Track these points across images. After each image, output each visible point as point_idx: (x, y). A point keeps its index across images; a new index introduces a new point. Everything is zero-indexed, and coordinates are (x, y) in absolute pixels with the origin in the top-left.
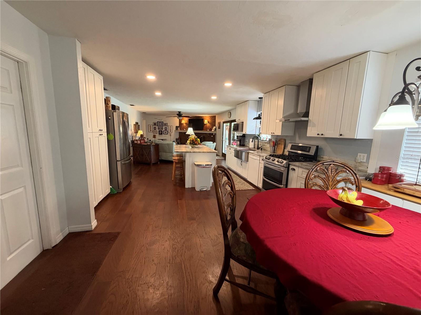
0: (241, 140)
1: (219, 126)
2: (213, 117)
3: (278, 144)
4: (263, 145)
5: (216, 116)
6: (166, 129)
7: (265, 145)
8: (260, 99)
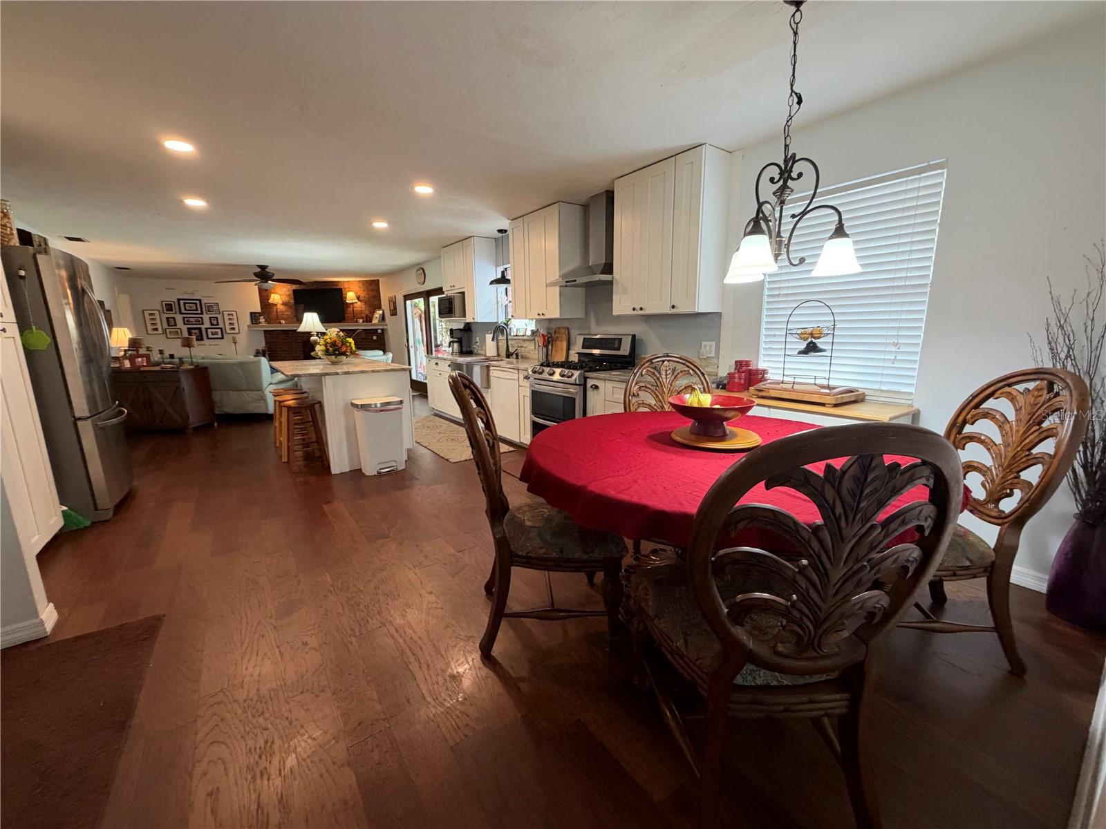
0: (463, 339)
1: (392, 309)
2: (371, 284)
3: (552, 340)
4: (518, 347)
5: (378, 280)
6: (214, 323)
7: (524, 346)
8: (500, 235)
